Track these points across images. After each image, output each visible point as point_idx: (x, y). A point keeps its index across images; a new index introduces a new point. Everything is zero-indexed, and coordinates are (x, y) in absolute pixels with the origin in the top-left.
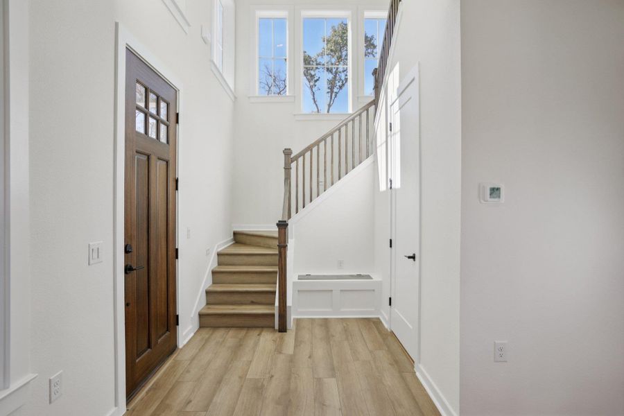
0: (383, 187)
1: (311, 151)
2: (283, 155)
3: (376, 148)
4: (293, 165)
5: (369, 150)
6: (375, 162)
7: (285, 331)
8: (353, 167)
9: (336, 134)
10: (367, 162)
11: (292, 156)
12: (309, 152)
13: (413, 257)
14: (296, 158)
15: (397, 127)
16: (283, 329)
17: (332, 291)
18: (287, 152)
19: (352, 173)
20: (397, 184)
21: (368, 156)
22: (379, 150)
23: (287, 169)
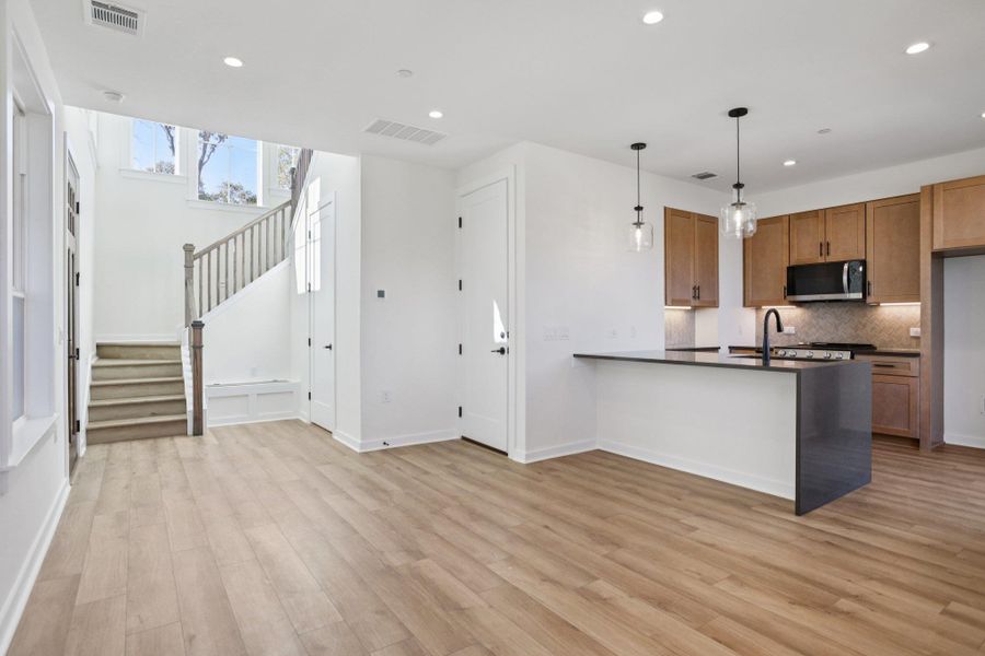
0: (301, 289)
1: (219, 249)
2: (183, 252)
3: (294, 249)
4: (196, 263)
5: (285, 252)
6: (292, 265)
7: (201, 434)
8: (268, 269)
9: (248, 233)
10: (282, 265)
11: (195, 253)
12: (216, 250)
13: (330, 347)
14: (200, 256)
15: (317, 234)
16: (198, 431)
17: (247, 396)
18: (188, 249)
19: (266, 276)
20: (316, 287)
21: (283, 259)
22: (297, 253)
23: (189, 267)
